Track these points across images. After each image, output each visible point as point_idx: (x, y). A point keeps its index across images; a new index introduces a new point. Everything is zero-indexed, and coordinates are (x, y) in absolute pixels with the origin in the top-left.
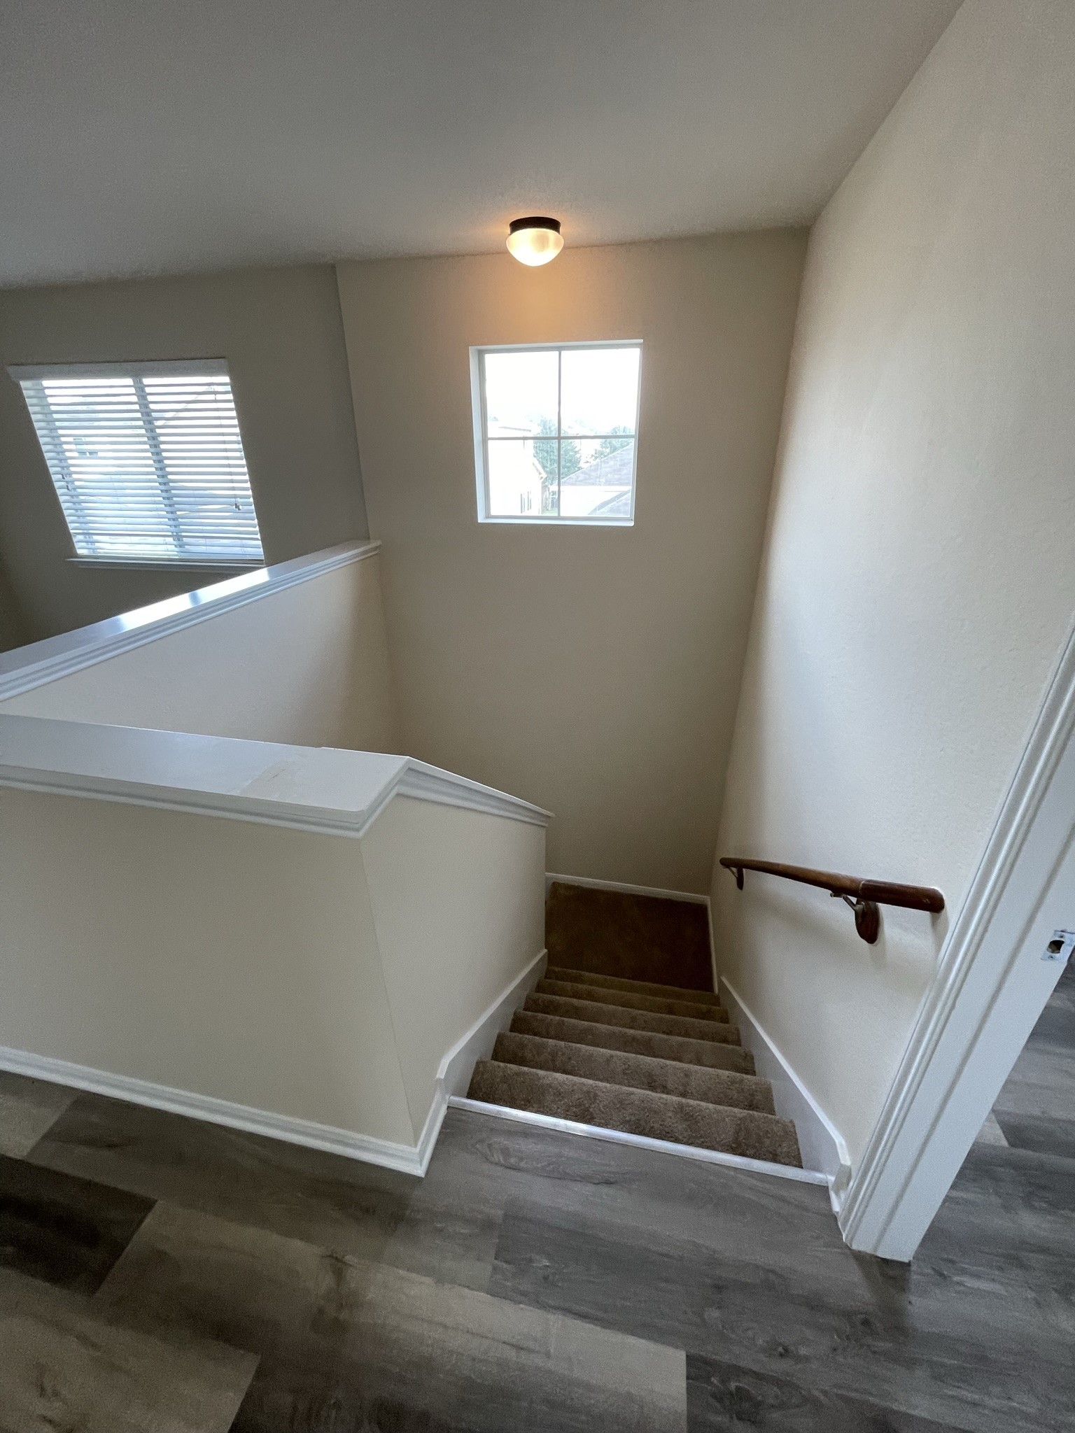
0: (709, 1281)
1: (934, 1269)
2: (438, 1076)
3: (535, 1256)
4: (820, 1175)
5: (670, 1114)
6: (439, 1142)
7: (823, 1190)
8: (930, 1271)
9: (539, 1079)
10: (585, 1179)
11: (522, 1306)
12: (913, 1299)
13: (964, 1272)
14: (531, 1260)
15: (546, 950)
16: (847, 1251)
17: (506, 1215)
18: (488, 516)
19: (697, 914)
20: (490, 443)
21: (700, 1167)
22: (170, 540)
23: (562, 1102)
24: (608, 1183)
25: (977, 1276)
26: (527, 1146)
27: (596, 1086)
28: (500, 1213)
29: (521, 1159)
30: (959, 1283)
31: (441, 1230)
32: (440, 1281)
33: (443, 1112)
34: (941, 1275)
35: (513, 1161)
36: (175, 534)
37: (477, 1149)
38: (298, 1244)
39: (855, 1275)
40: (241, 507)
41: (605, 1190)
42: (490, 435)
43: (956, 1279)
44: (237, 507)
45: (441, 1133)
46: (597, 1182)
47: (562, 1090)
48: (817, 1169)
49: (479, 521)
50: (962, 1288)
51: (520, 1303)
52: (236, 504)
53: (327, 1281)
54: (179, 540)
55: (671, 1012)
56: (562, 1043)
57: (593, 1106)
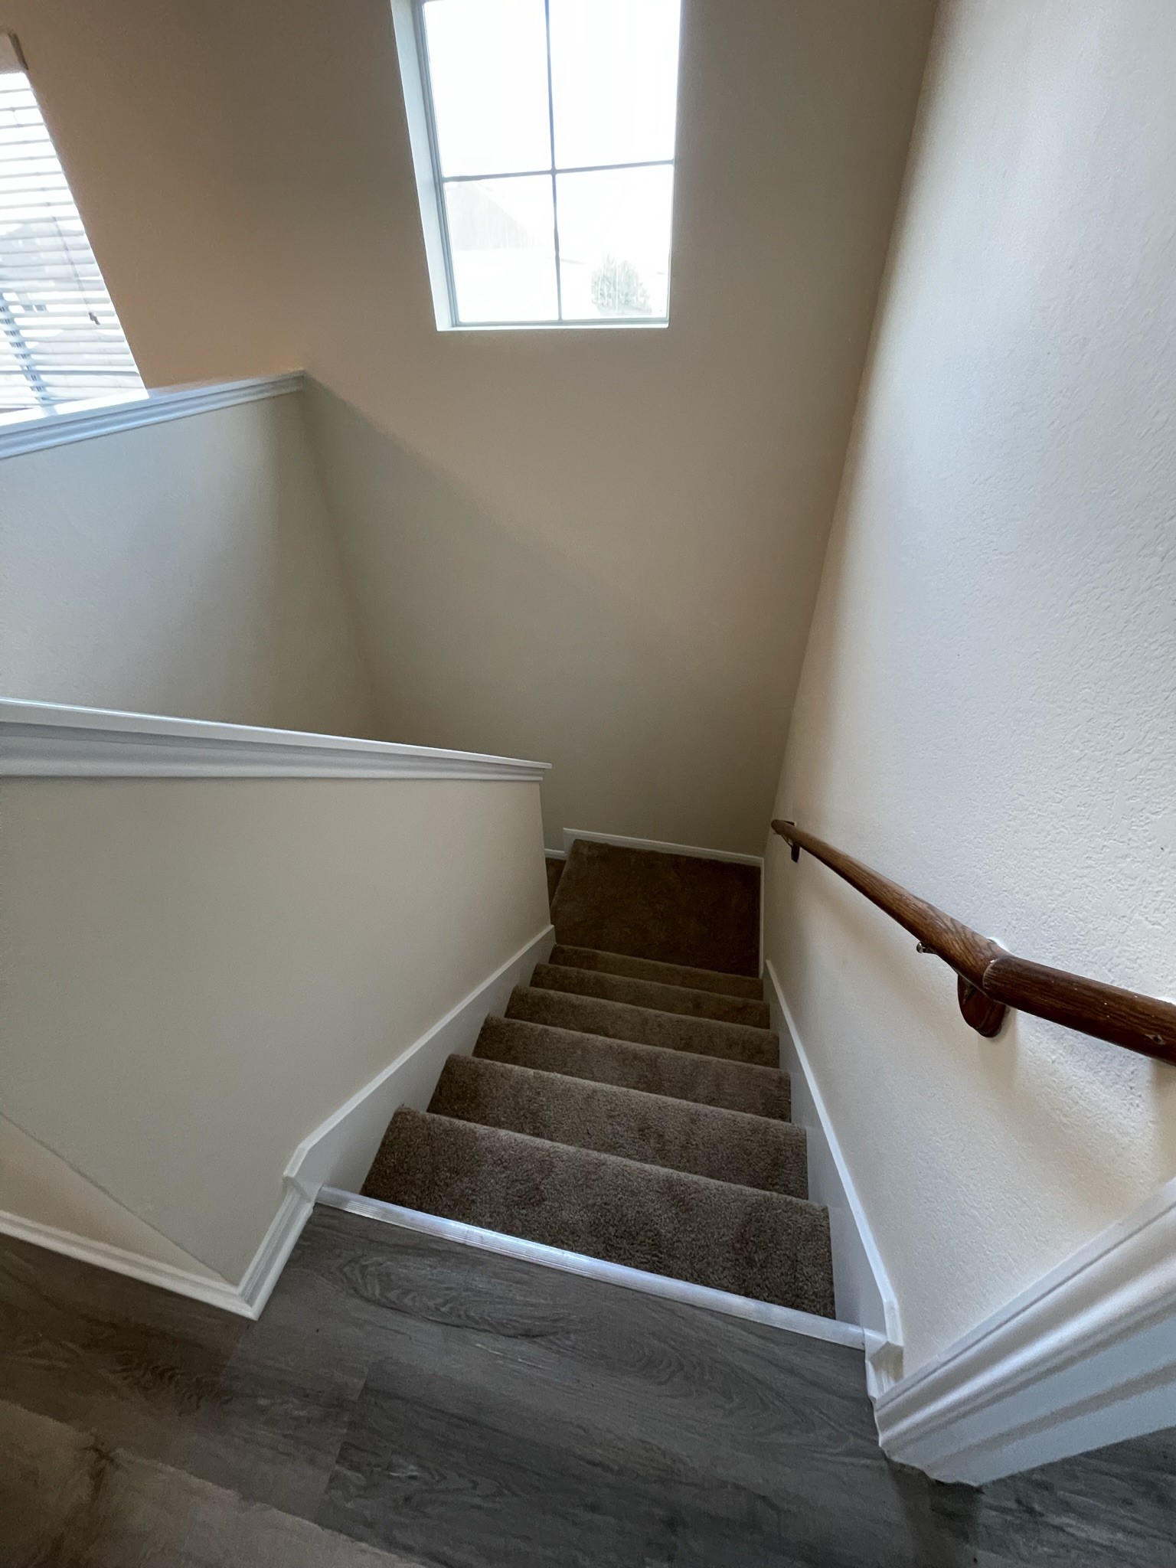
0: (659, 1512)
1: (1018, 1501)
2: (286, 1173)
3: (398, 1460)
4: (853, 1329)
5: (652, 1196)
6: (291, 1262)
7: (854, 1357)
8: (1013, 1505)
9: (477, 1139)
10: (497, 1328)
11: (363, 1545)
12: (982, 1554)
13: (1067, 1508)
14: (390, 1467)
15: (553, 926)
16: (884, 1463)
17: (366, 1389)
18: (456, 324)
19: (748, 878)
20: (447, 186)
21: (672, 1312)
22: (22, 377)
23: (504, 1175)
24: (528, 1335)
25: (1084, 1515)
26: (419, 1270)
27: (554, 1152)
28: (360, 1383)
29: (406, 1292)
30: (1059, 1529)
31: (263, 1410)
32: (249, 1495)
33: (307, 1211)
34: (1031, 1511)
35: (392, 1295)
36: (26, 368)
37: (345, 1274)
38: (51, 1424)
39: (890, 1506)
40: (99, 319)
41: (524, 1347)
42: (446, 173)
43: (1057, 1520)
44: (93, 318)
45: (297, 1246)
46: (511, 1332)
47: (505, 1157)
48: (852, 1320)
49: (439, 329)
50: (1063, 1538)
51: (361, 1540)
52: (90, 314)
53: (82, 1491)
54: (34, 378)
55: (697, 1009)
56: (531, 1072)
57: (545, 1181)
